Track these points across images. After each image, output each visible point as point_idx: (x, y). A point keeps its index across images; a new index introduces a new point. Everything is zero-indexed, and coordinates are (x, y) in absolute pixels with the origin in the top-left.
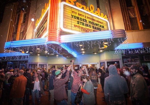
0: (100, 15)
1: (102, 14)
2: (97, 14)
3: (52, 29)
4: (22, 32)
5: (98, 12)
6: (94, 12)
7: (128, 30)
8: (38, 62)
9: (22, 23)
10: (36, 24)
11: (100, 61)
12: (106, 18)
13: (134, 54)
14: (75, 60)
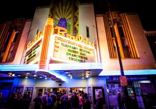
0: (88, 43)
1: (90, 43)
2: (85, 43)
3: (43, 59)
4: (11, 51)
5: (86, 41)
6: (83, 42)
7: (112, 58)
8: (24, 85)
9: (12, 42)
10: (28, 46)
11: (88, 86)
12: (94, 46)
13: (117, 80)
14: (64, 83)
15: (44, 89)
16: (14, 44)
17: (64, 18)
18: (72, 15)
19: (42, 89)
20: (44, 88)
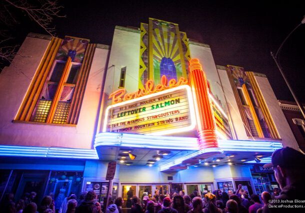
9: (65, 82)
11: (215, 179)
14: (177, 176)
15: (139, 187)
16: (72, 88)
17: (169, 58)
18: (181, 56)
19: (135, 186)
20: (137, 184)
